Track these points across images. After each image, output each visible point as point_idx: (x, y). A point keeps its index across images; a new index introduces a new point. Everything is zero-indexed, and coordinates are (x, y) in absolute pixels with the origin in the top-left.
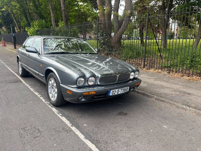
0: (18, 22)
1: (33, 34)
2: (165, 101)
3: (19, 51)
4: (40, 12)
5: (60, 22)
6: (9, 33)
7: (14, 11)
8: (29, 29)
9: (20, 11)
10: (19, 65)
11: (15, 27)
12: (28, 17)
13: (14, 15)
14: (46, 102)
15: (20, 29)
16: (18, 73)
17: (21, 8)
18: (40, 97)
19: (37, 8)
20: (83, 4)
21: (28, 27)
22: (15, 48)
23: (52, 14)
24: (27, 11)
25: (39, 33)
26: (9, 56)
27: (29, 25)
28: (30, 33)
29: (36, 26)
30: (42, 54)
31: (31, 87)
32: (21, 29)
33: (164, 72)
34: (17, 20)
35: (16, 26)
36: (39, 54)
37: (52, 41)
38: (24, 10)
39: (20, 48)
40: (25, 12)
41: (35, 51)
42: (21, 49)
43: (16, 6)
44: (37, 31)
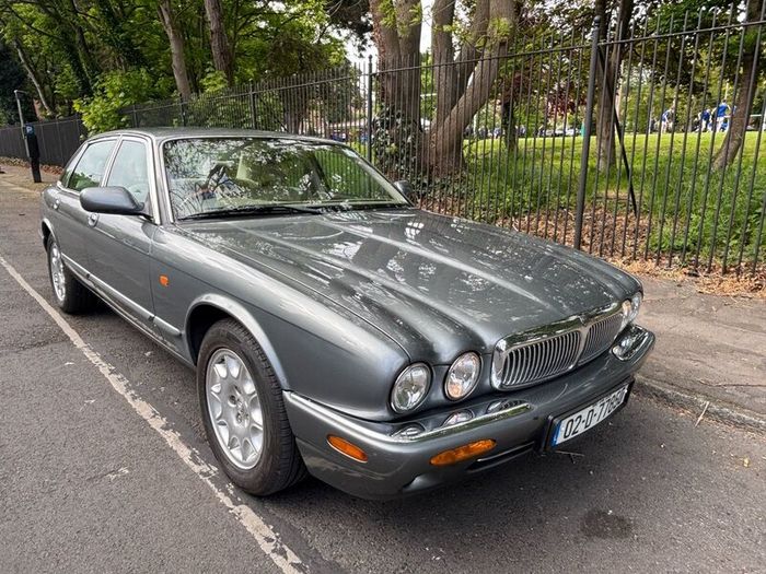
0: (45, 82)
1: (103, 123)
2: (758, 425)
3: (49, 201)
4: (128, 40)
5: (209, 76)
6: (11, 123)
7: (28, 40)
8: (88, 103)
9: (49, 36)
10: (54, 260)
11: (35, 102)
12: (82, 60)
13: (28, 54)
14: (196, 469)
15: (52, 108)
16: (50, 295)
17: (51, 26)
18: (161, 432)
19: (116, 23)
20: (287, 8)
21: (82, 96)
22: (38, 179)
23: (173, 46)
24: (77, 38)
25: (127, 121)
26: (11, 216)
27: (86, 91)
28: (93, 119)
29: (116, 93)
30: (165, 220)
31: (112, 372)
32: (59, 108)
33: (670, 273)
34: (41, 74)
35: (38, 98)
36: (149, 219)
37: (194, 150)
38: (63, 33)
39: (55, 186)
40: (69, 43)
41: (127, 204)
42: (58, 194)
43: (33, 20)
44: (120, 112)
